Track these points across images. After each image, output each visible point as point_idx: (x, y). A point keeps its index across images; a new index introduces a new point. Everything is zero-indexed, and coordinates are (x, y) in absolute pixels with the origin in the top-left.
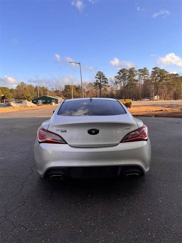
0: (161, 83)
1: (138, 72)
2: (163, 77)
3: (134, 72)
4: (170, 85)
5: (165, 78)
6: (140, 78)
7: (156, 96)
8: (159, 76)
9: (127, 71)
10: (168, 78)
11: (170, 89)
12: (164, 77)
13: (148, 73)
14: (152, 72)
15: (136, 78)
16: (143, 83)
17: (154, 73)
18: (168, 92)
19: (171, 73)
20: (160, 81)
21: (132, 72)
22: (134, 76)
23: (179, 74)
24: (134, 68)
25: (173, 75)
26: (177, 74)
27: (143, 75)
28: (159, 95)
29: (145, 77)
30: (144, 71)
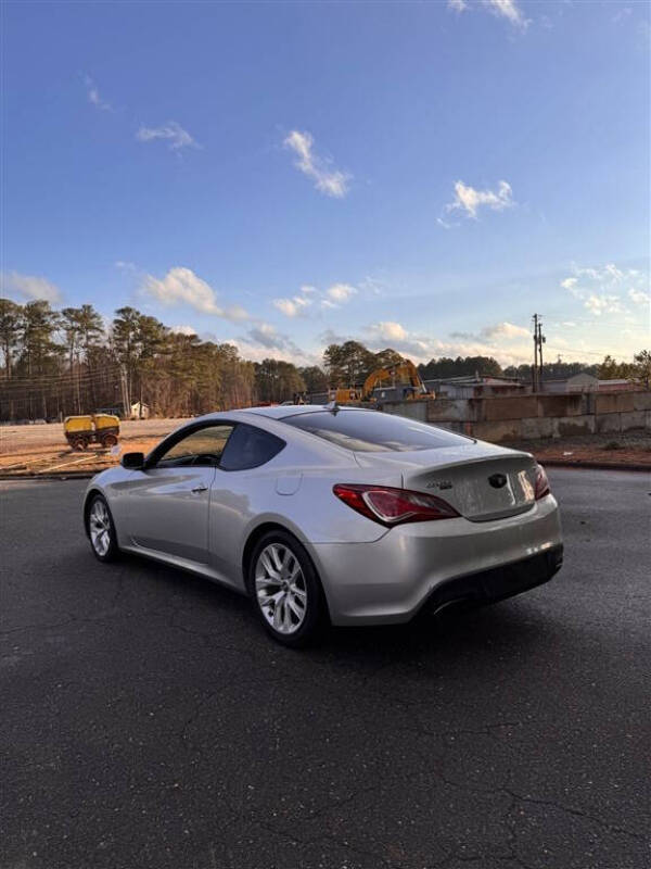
0: (149, 362)
1: (63, 319)
2: (153, 343)
3: (48, 318)
4: (177, 368)
5: (158, 346)
6: (71, 338)
7: (136, 406)
8: (138, 338)
9: (19, 309)
10: (170, 346)
11: (177, 384)
12: (158, 342)
13: (100, 324)
14: (116, 321)
15: (58, 337)
16: (82, 356)
17: (122, 327)
18: (174, 395)
19: (177, 331)
20: (144, 354)
21: (39, 315)
22: (49, 330)
23: (200, 338)
24: (46, 303)
25: (181, 337)
26: (193, 337)
27: (82, 332)
28: (146, 401)
29: (89, 338)
30: (83, 319)
